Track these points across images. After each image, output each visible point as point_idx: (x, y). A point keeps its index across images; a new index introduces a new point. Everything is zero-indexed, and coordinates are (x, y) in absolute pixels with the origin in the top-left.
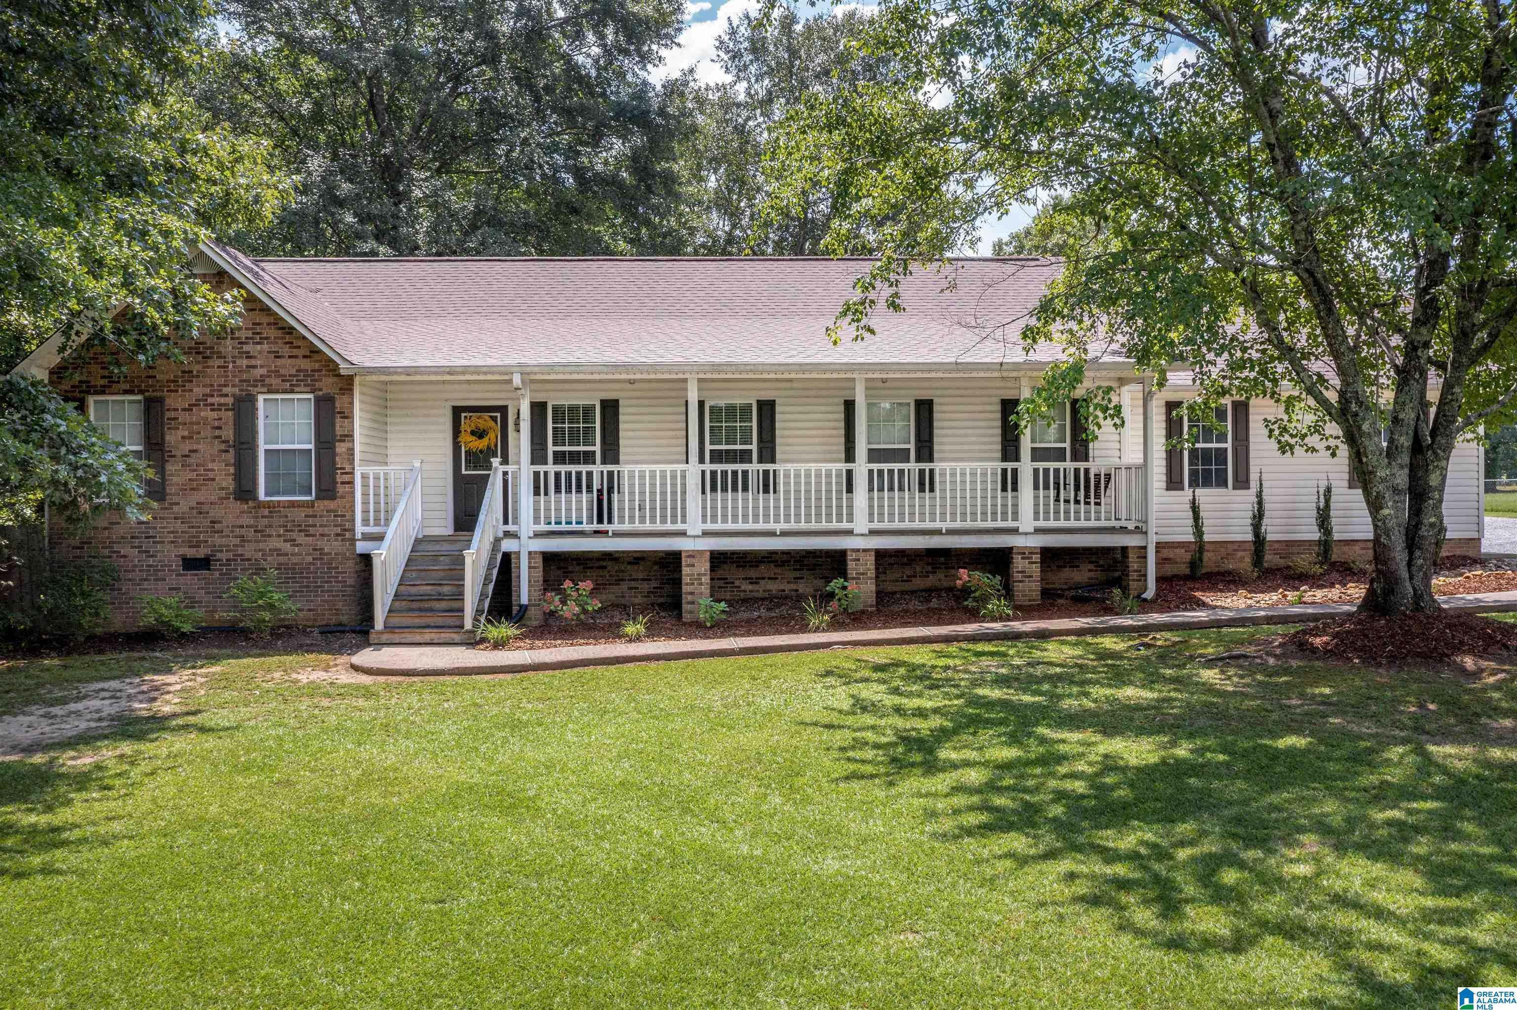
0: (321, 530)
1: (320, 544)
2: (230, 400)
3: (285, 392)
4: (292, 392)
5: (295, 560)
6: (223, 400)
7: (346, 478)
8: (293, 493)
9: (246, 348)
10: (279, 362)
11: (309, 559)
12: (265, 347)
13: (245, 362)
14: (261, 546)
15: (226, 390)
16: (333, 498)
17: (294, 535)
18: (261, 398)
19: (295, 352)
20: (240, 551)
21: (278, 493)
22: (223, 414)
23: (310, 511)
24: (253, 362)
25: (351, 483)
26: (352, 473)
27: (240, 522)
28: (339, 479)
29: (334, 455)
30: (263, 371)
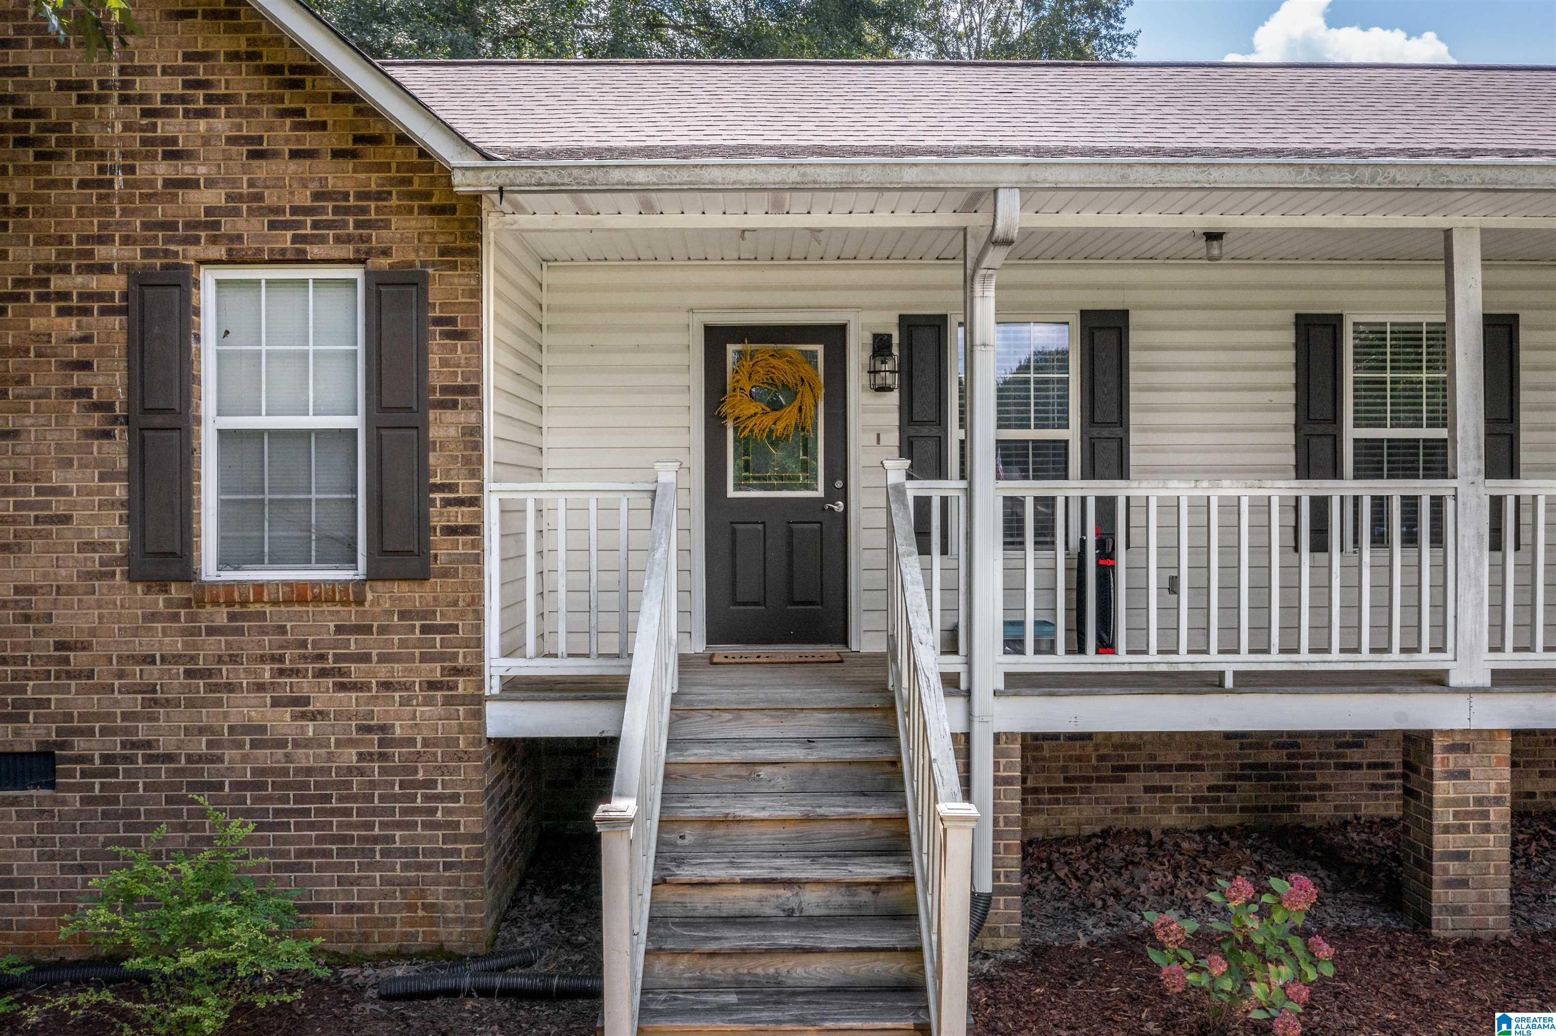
0: (383, 672)
1: (380, 712)
2: (116, 283)
3: (279, 259)
4: (301, 260)
5: (306, 758)
6: (94, 283)
7: (460, 516)
8: (305, 560)
9: (164, 127)
10: (263, 169)
11: (350, 756)
12: (222, 125)
13: (163, 169)
14: (206, 716)
15: (102, 252)
16: (422, 576)
17: (305, 685)
18: (208, 278)
19: (310, 140)
20: (143, 730)
21: (257, 560)
22: (96, 323)
23: (350, 613)
24: (186, 170)
25: (474, 530)
26: (475, 501)
27: (141, 645)
28: (438, 517)
29: (423, 446)
30: (214, 197)
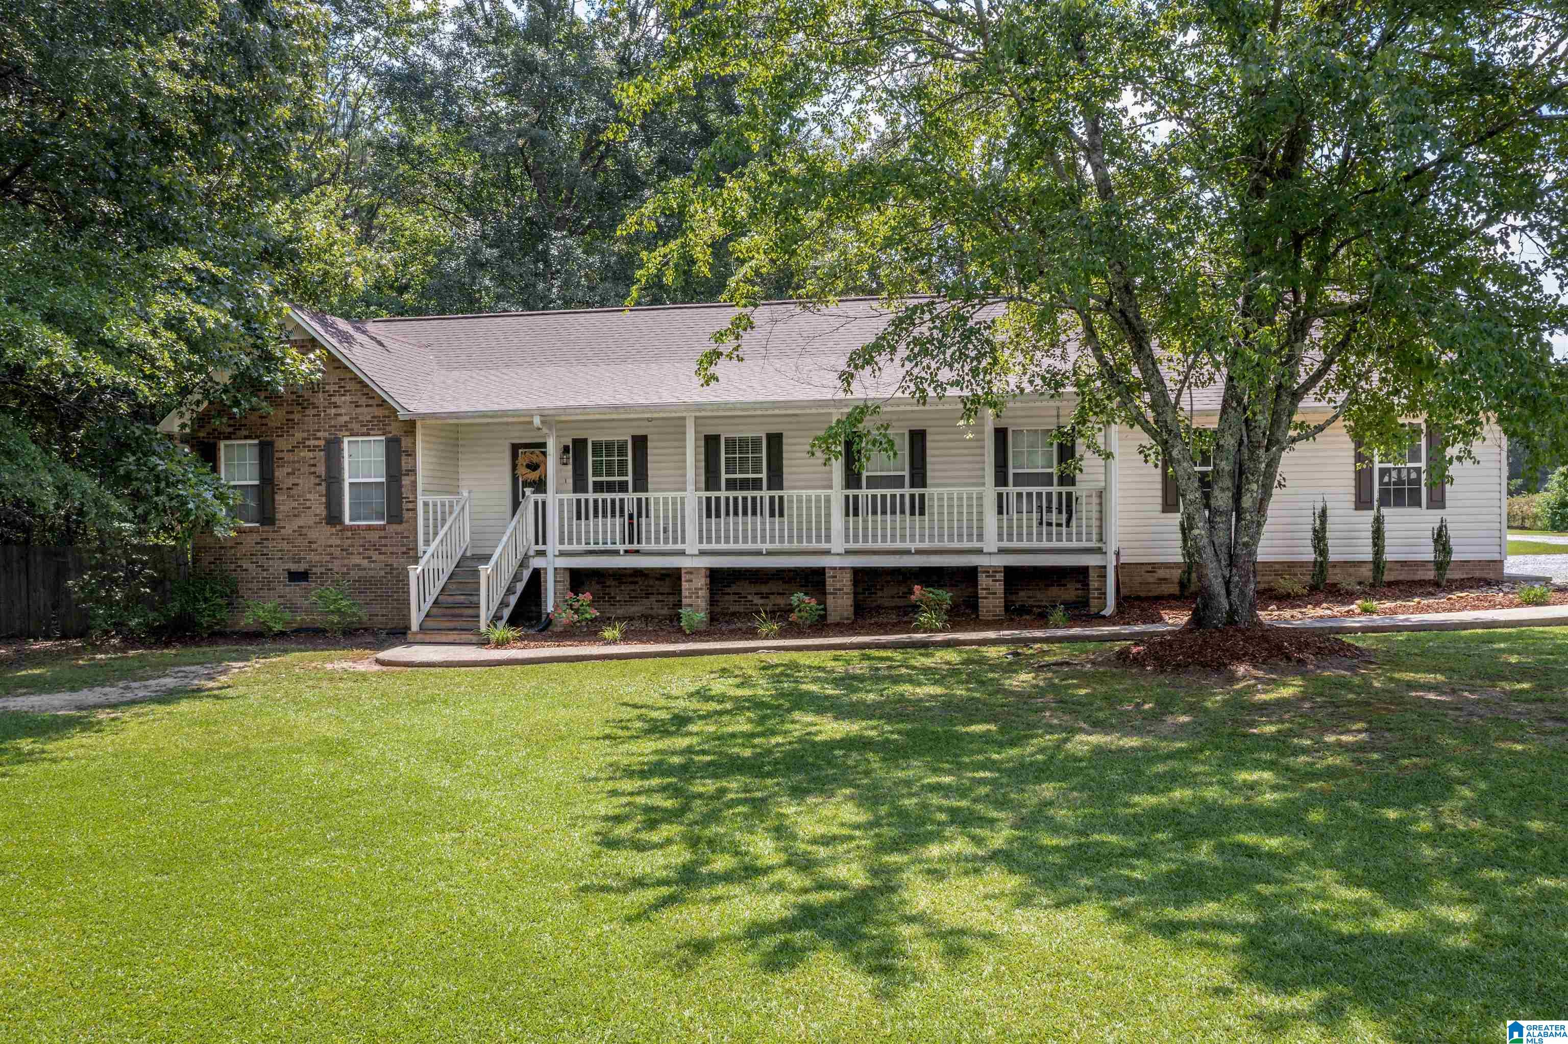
0: (391, 549)
1: (392, 560)
2: (322, 443)
3: (363, 435)
4: (368, 435)
5: (371, 573)
6: (317, 443)
7: (410, 506)
8: (371, 519)
9: (333, 399)
10: (359, 410)
11: (382, 573)
12: (348, 398)
13: (333, 411)
14: (346, 562)
15: (319, 434)
16: (401, 522)
17: (371, 553)
18: (346, 440)
19: (370, 402)
20: (330, 566)
21: (359, 519)
22: (317, 453)
23: (382, 533)
24: (339, 411)
25: (414, 510)
26: (414, 502)
27: (330, 542)
28: (404, 506)
29: (401, 486)
30: (346, 418)
